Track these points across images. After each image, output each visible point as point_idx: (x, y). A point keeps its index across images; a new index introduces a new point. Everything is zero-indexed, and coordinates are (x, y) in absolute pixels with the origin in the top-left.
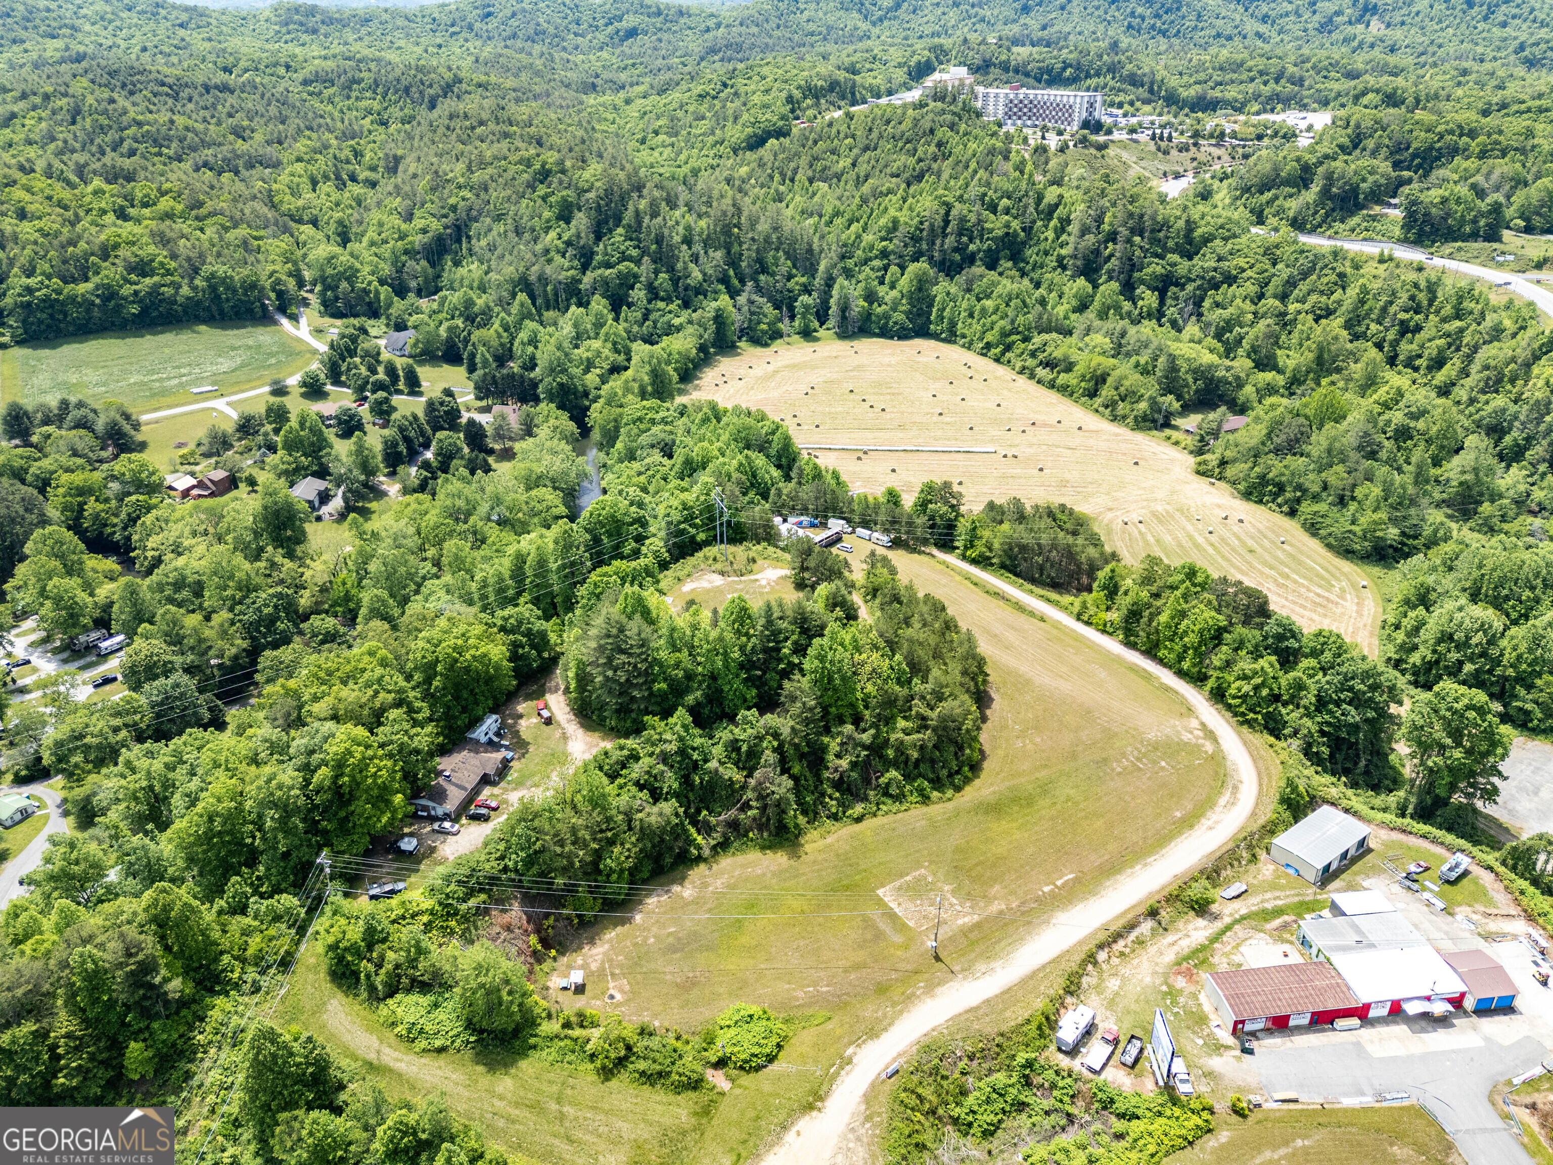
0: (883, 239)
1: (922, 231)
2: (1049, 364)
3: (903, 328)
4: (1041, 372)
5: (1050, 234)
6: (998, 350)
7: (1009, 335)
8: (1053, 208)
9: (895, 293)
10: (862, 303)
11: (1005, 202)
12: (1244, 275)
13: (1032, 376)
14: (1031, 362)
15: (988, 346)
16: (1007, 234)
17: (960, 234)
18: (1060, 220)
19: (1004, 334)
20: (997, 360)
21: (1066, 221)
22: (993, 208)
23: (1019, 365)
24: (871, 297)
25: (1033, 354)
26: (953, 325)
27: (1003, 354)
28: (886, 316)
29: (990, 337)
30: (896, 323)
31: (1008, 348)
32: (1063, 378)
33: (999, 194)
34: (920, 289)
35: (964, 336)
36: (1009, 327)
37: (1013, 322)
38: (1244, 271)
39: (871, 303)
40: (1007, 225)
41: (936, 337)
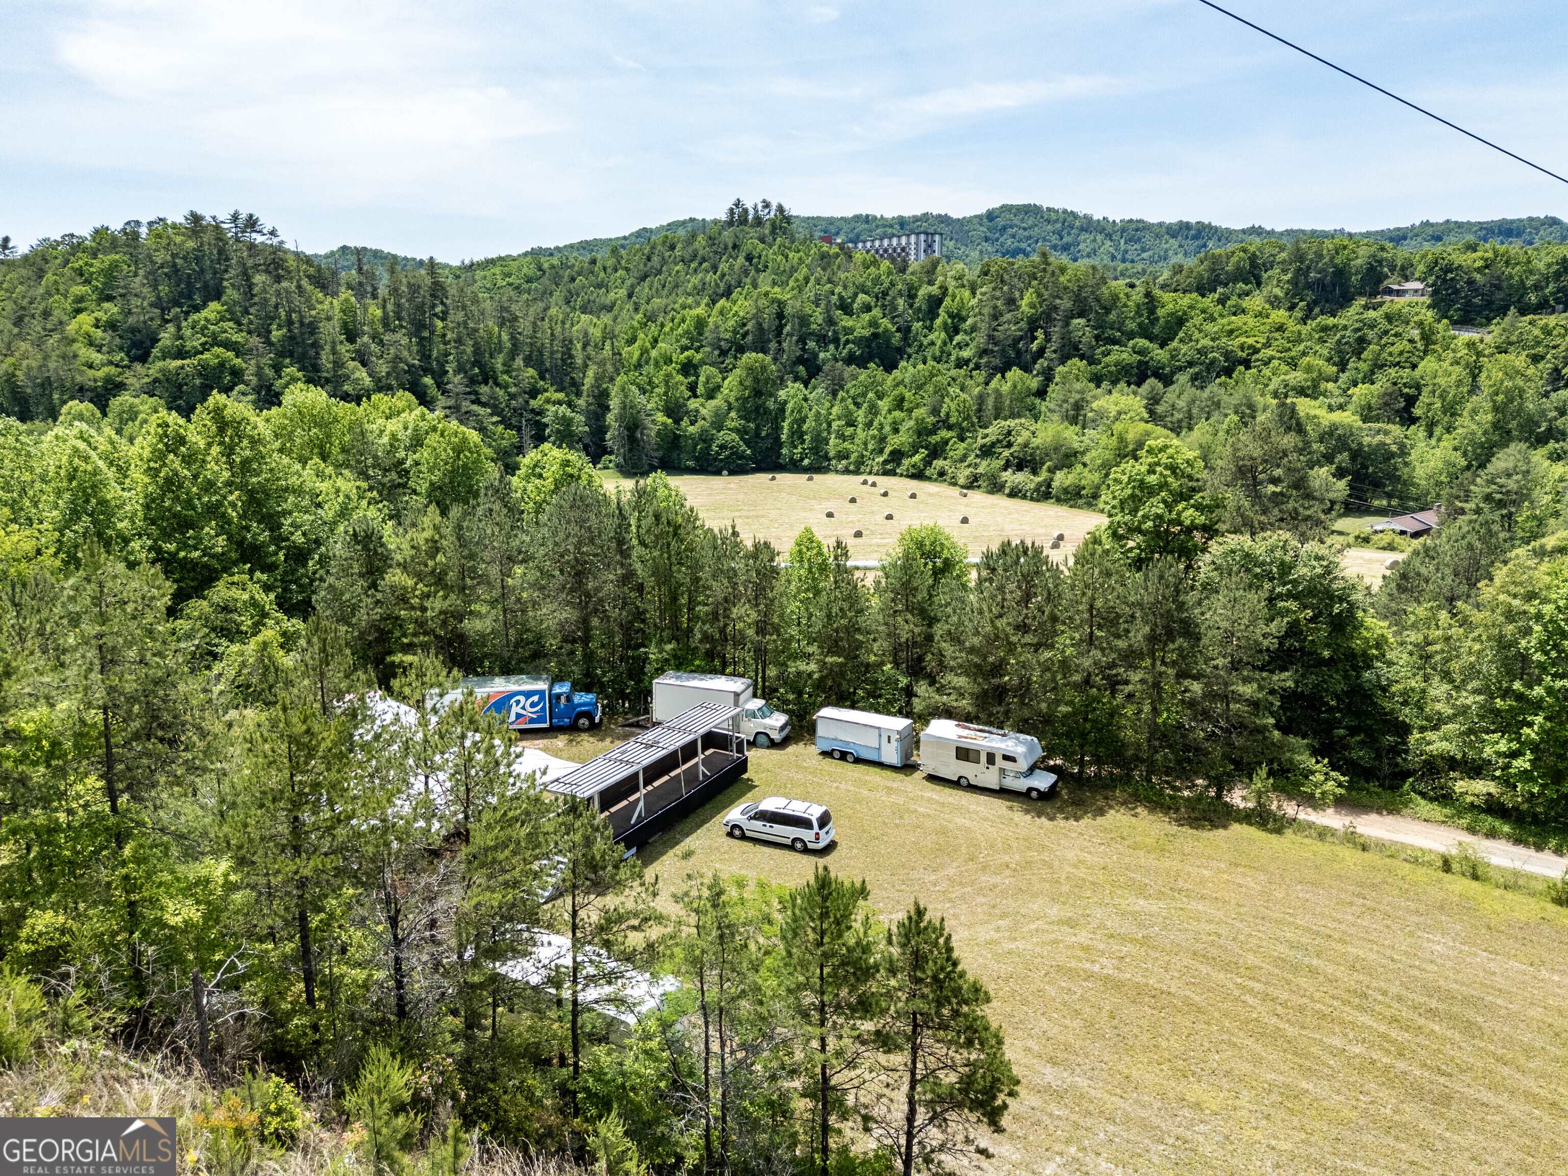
0: (684, 349)
1: (744, 336)
2: (1023, 463)
3: (736, 454)
4: (1011, 478)
5: (938, 336)
6: (917, 458)
7: (933, 432)
8: (935, 303)
9: (718, 402)
10: (661, 417)
11: (862, 298)
12: (1259, 356)
13: (996, 487)
14: (984, 466)
15: (897, 456)
16: (875, 335)
17: (802, 340)
18: (951, 316)
19: (922, 431)
20: (919, 475)
21: (957, 318)
22: (846, 308)
23: (963, 475)
24: (675, 411)
25: (987, 452)
26: (819, 442)
27: (928, 462)
28: (706, 438)
29: (895, 442)
30: (722, 447)
31: (936, 452)
32: (1062, 479)
33: (851, 291)
34: (758, 393)
35: (843, 455)
36: (931, 419)
37: (935, 411)
38: (1257, 351)
39: (677, 421)
40: (873, 324)
41: (794, 467)
